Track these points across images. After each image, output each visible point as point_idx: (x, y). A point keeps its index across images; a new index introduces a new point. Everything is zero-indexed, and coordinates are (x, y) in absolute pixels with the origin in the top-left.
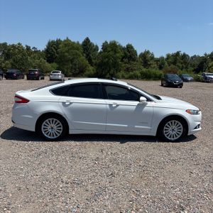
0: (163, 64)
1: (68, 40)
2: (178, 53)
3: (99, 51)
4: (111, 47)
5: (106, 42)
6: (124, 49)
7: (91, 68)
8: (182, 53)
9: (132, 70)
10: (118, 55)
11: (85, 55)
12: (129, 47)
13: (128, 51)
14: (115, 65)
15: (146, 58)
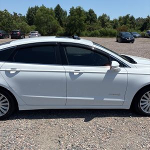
0: (117, 24)
1: (43, 7)
2: (128, 16)
3: (68, 15)
4: (77, 12)
5: (73, 8)
6: (87, 13)
7: (62, 29)
8: (130, 16)
9: (93, 30)
10: (82, 18)
11: (57, 18)
12: (91, 12)
13: (90, 15)
14: (80, 26)
15: (104, 20)
